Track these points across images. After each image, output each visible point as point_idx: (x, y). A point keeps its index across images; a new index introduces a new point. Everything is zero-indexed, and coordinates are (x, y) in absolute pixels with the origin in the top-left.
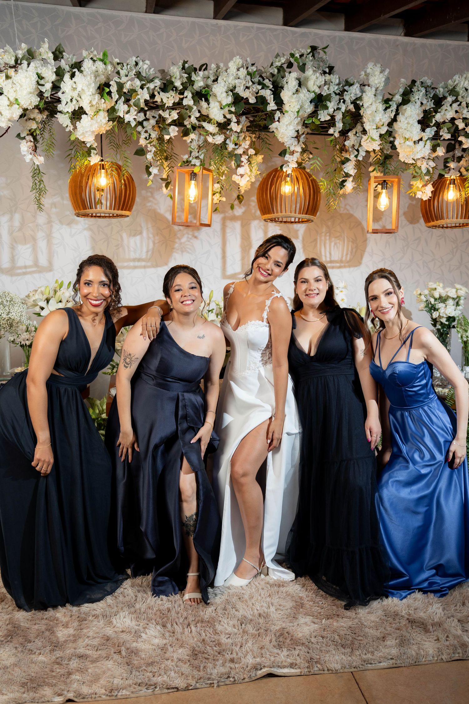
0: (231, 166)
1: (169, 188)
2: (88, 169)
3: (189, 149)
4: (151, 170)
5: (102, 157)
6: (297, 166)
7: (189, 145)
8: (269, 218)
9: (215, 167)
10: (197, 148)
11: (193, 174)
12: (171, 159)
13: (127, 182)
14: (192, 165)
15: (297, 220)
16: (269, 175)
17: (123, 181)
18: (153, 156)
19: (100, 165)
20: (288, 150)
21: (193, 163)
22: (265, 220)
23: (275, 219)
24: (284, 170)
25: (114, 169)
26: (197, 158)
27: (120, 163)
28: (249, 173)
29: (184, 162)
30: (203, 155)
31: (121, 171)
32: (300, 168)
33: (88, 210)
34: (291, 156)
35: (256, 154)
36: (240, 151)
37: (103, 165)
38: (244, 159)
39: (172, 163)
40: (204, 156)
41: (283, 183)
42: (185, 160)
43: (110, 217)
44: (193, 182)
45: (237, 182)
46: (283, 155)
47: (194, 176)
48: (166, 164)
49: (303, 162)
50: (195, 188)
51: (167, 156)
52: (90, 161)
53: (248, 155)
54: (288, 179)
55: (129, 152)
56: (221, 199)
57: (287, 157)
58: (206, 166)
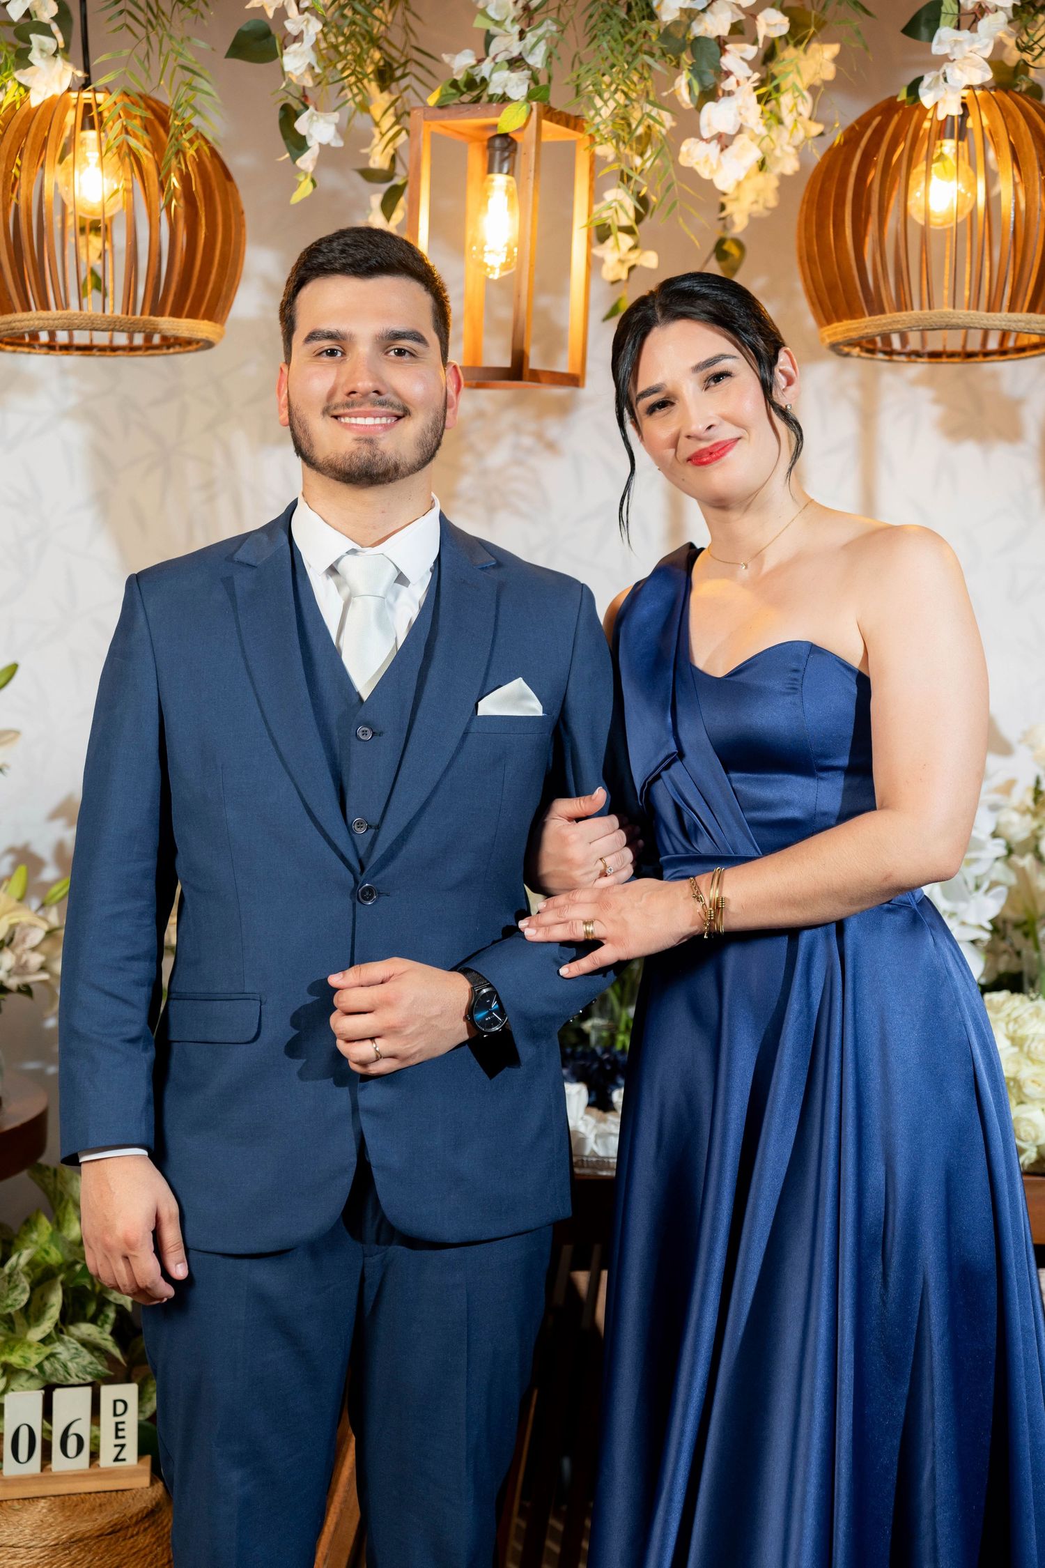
0: (673, 97)
1: (399, 215)
2: (15, 123)
3: (480, 23)
4: (301, 125)
5: (87, 69)
6: (988, 76)
7: (480, 5)
8: (854, 335)
9: (598, 102)
10: (515, 11)
11: (498, 142)
12: (404, 76)
13: (196, 185)
14: (491, 98)
15: (993, 344)
16: (852, 135)
17: (175, 181)
18: (311, 58)
19: (76, 106)
20: (948, 5)
21: (494, 89)
22: (835, 348)
23: (886, 338)
24: (927, 99)
25: (137, 122)
26: (515, 63)
27: (167, 99)
28: (761, 129)
29: (454, 84)
30: (541, 50)
31: (167, 131)
32: (1006, 91)
33: (20, 315)
34: (965, 34)
35: (797, 35)
36: (716, 24)
37: (88, 107)
38: (738, 59)
39: (410, 92)
40: (550, 56)
41: (922, 167)
42: (460, 77)
43: (132, 349)
44: (500, 180)
45: (705, 174)
46: (924, 31)
47: (503, 150)
48: (380, 100)
49: (1027, 57)
50: (510, 207)
51: (388, 65)
52: (27, 90)
53: (755, 42)
54: (948, 146)
55: (203, 45)
56: (633, 258)
57: (945, 38)
58: (557, 104)
